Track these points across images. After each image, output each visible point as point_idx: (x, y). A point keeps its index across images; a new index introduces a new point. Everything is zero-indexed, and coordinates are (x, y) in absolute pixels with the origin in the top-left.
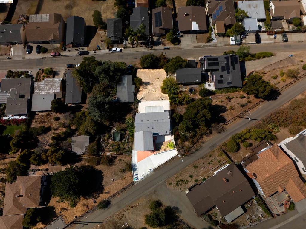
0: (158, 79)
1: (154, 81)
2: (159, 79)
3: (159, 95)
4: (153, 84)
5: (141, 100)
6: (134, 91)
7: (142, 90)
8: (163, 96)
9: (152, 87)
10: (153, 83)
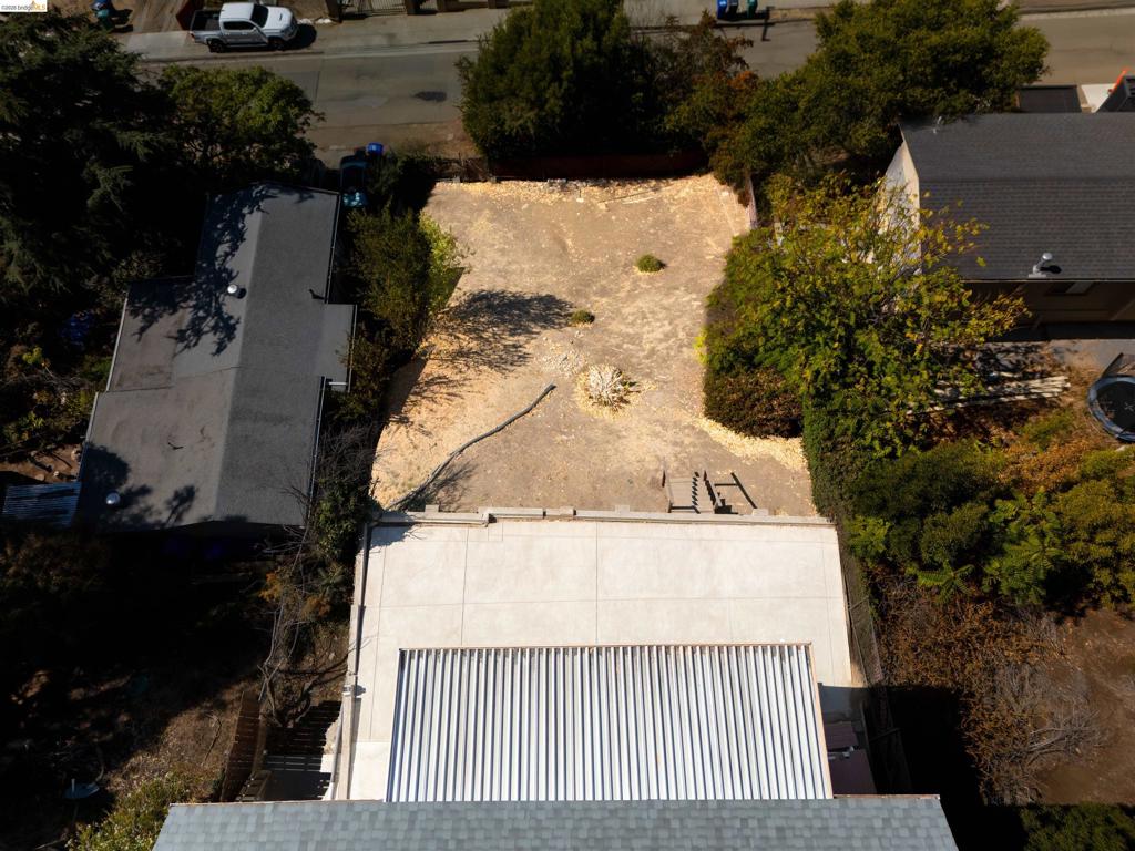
0: (653, 265)
1: (603, 292)
2: (662, 265)
3: (667, 451)
4: (591, 318)
5: (417, 501)
6: (339, 384)
7: (449, 373)
8: (726, 457)
9: (579, 345)
10: (597, 304)
